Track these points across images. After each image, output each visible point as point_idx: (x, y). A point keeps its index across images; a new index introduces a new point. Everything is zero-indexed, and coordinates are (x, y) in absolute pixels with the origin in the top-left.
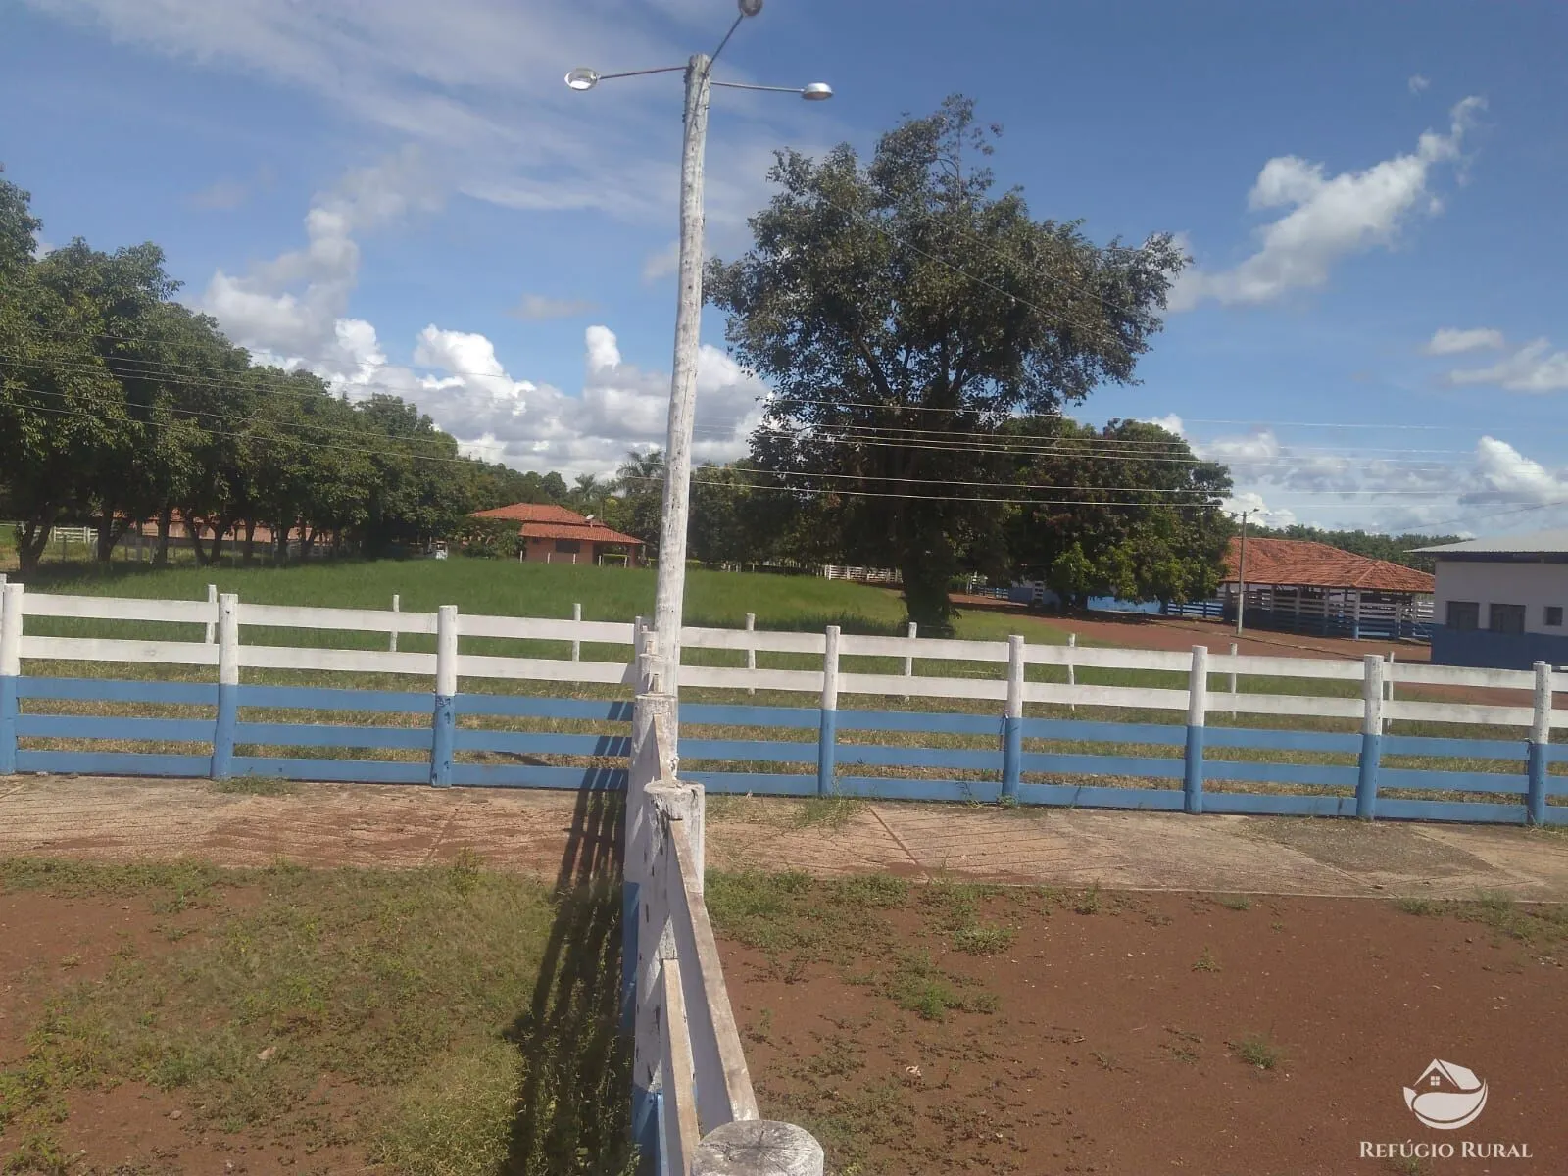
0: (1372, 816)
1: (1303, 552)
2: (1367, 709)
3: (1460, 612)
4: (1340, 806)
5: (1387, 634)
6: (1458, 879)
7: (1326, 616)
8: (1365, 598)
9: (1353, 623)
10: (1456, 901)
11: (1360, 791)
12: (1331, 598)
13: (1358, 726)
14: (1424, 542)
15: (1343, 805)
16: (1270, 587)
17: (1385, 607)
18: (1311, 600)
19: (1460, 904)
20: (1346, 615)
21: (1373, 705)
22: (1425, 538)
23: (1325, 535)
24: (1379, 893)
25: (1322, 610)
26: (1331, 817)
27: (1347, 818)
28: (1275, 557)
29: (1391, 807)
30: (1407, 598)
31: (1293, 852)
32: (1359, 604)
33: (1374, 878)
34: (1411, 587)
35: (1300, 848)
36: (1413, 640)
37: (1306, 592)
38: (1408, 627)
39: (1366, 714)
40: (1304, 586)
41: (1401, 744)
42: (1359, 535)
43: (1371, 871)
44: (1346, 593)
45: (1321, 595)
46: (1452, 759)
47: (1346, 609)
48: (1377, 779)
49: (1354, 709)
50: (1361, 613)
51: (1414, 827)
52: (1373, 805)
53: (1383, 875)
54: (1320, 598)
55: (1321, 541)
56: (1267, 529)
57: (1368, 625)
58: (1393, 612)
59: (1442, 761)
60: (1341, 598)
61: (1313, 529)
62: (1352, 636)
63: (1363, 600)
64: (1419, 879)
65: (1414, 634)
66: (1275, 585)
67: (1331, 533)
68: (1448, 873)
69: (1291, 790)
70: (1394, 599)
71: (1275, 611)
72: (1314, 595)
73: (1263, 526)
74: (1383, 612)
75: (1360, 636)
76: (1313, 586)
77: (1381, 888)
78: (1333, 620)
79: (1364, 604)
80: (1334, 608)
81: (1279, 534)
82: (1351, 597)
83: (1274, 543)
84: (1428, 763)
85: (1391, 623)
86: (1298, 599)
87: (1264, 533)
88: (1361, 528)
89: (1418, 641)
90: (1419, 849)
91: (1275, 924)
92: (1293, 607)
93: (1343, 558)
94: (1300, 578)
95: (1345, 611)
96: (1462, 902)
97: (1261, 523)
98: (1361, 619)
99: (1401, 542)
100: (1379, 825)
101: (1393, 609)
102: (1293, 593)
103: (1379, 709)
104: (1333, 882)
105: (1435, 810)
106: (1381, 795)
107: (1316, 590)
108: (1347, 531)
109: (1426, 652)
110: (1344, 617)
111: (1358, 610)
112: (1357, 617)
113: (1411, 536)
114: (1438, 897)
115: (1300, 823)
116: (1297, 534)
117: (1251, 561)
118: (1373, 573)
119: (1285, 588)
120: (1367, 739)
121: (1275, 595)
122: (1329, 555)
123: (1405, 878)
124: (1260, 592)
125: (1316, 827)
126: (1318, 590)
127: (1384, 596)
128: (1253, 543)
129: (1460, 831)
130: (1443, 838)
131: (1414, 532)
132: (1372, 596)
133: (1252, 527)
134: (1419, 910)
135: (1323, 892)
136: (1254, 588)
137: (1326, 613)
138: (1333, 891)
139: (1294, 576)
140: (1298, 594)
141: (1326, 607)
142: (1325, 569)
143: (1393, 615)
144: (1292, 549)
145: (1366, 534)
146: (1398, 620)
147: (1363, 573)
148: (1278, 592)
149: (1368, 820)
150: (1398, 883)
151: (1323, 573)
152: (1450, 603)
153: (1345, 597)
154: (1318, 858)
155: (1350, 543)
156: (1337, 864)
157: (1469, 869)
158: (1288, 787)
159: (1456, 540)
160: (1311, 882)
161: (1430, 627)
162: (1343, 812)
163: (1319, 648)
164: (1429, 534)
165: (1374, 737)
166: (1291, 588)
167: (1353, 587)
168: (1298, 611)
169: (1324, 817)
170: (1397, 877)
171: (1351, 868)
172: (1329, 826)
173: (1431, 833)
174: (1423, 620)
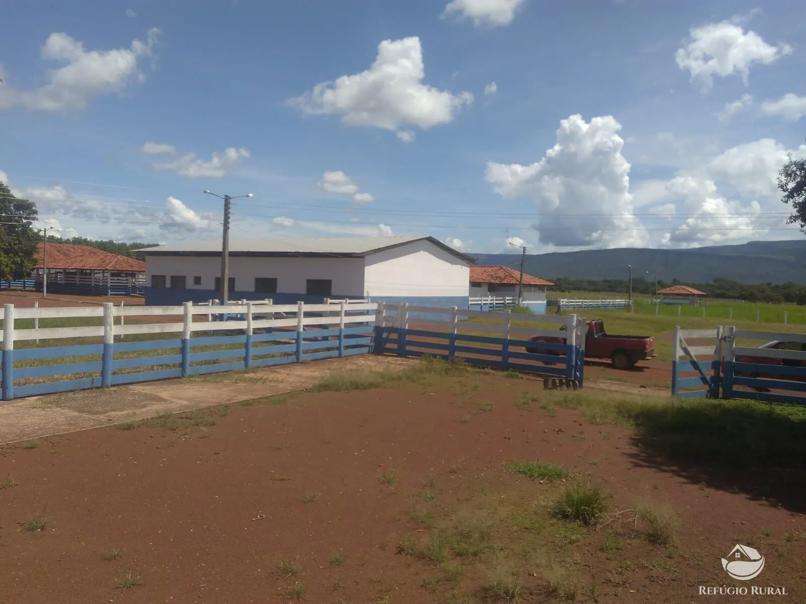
0: (110, 384)
1: (80, 251)
2: (106, 331)
3: (157, 280)
4: (93, 382)
5: (124, 293)
6: (149, 408)
7: (93, 285)
8: (113, 275)
9: (107, 288)
10: (147, 419)
11: (103, 373)
12: (96, 275)
13: (101, 340)
14: (143, 246)
15: (94, 382)
16: (62, 271)
17: (123, 279)
18: (86, 277)
19: (149, 420)
20: (104, 284)
21: (108, 328)
22: (143, 245)
23: (93, 243)
24: (111, 423)
25: (91, 282)
26: (88, 389)
27: (96, 388)
28: (65, 254)
29: (119, 379)
30: (133, 274)
31: (66, 411)
32: (110, 278)
33: (108, 416)
34: (136, 269)
35: (69, 408)
36: (137, 295)
37: (82, 272)
38: (134, 289)
39: (105, 334)
40: (81, 269)
41: (124, 347)
42: (111, 242)
43: (107, 413)
44: (104, 273)
45: (90, 274)
46: (151, 351)
47: (103, 281)
48: (112, 365)
49: (99, 332)
50: (111, 283)
51: (130, 387)
52: (110, 379)
53: (113, 414)
54: (90, 275)
55: (91, 246)
56: (61, 239)
57: (113, 288)
58: (127, 281)
59: (145, 352)
60: (101, 275)
61: (86, 239)
62: (106, 294)
63: (112, 276)
64: (130, 412)
65: (138, 292)
66: (65, 269)
67: (96, 241)
68: (144, 406)
69: (67, 378)
70: (127, 275)
71: (65, 283)
72: (86, 274)
73: (59, 237)
74: (121, 281)
75: (111, 295)
76: (86, 270)
77: (111, 420)
78: (97, 286)
79: (112, 278)
80: (97, 280)
81: (68, 241)
82: (106, 275)
83: (64, 247)
84: (140, 355)
85: (126, 287)
86: (78, 276)
87: (59, 241)
88: (111, 239)
89: (140, 296)
90: (132, 397)
91: (53, 451)
92: (75, 281)
93: (101, 254)
94: (78, 265)
95: (103, 282)
96: (150, 419)
97: (58, 236)
98: (111, 285)
99: (132, 247)
100: (113, 389)
101: (127, 280)
102: (75, 273)
103: (111, 330)
104: (87, 422)
105: (141, 377)
106: (114, 373)
107: (87, 271)
108: (104, 240)
109: (143, 300)
110: (103, 285)
111: (110, 281)
112: (109, 285)
113: (136, 244)
114: (139, 419)
115: (70, 395)
116: (78, 242)
117: (51, 256)
118: (116, 262)
119: (71, 271)
120: (106, 346)
121: (65, 274)
122: (94, 253)
123: (123, 413)
124: (57, 273)
125: (79, 396)
126: (89, 271)
127: (123, 274)
128: (52, 246)
129: (151, 385)
130: (144, 390)
131: (138, 241)
132: (116, 274)
133: (52, 238)
134: (129, 427)
135: (81, 428)
136: (52, 271)
137: (93, 284)
138: (87, 426)
139: (75, 265)
140: (78, 273)
141: (93, 280)
142: (91, 260)
143: (127, 283)
144: (74, 249)
145: (115, 242)
146: (130, 285)
147: (111, 262)
148: (66, 272)
149: (107, 387)
150: (120, 416)
151: (90, 262)
152: (153, 276)
153: (103, 275)
154: (79, 412)
155: (107, 247)
156: (89, 412)
157: (154, 402)
158: (66, 377)
159: (158, 245)
160: (75, 425)
161: (146, 288)
162: (95, 385)
163: (89, 301)
164: (145, 243)
165: (109, 344)
166: (74, 271)
167: (106, 269)
168: (78, 283)
169: (84, 389)
170: (119, 413)
171: (98, 413)
172: (86, 394)
173: (138, 388)
174: (141, 285)
